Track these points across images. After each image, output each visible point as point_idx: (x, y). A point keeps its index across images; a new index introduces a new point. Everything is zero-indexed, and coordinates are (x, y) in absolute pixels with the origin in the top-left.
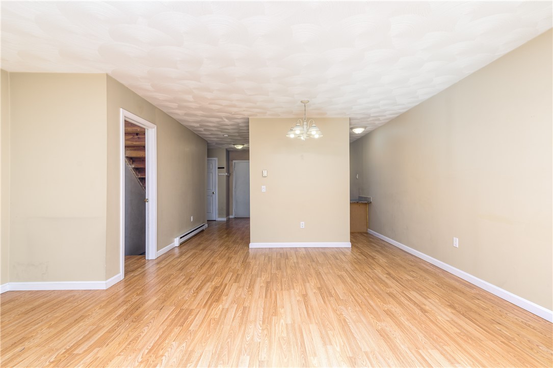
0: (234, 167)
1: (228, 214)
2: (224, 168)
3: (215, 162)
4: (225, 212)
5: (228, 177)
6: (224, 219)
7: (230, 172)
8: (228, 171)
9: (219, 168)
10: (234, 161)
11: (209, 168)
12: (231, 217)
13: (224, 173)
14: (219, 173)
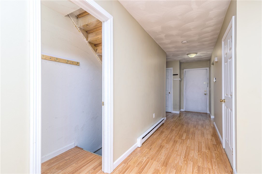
0: (184, 74)
1: (180, 108)
2: (177, 75)
3: (171, 71)
4: (178, 107)
5: (180, 81)
6: (178, 112)
7: (182, 78)
8: (180, 77)
9: (174, 75)
10: (185, 70)
11: (167, 75)
12: (182, 110)
13: (178, 78)
14: (173, 78)
